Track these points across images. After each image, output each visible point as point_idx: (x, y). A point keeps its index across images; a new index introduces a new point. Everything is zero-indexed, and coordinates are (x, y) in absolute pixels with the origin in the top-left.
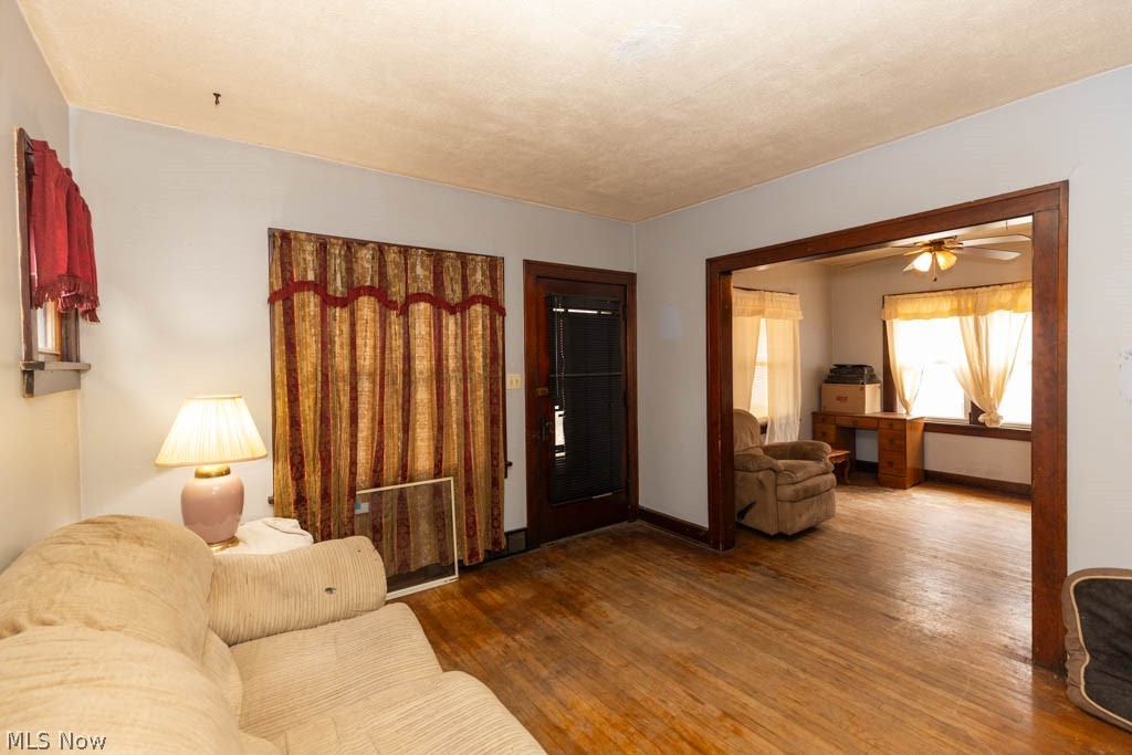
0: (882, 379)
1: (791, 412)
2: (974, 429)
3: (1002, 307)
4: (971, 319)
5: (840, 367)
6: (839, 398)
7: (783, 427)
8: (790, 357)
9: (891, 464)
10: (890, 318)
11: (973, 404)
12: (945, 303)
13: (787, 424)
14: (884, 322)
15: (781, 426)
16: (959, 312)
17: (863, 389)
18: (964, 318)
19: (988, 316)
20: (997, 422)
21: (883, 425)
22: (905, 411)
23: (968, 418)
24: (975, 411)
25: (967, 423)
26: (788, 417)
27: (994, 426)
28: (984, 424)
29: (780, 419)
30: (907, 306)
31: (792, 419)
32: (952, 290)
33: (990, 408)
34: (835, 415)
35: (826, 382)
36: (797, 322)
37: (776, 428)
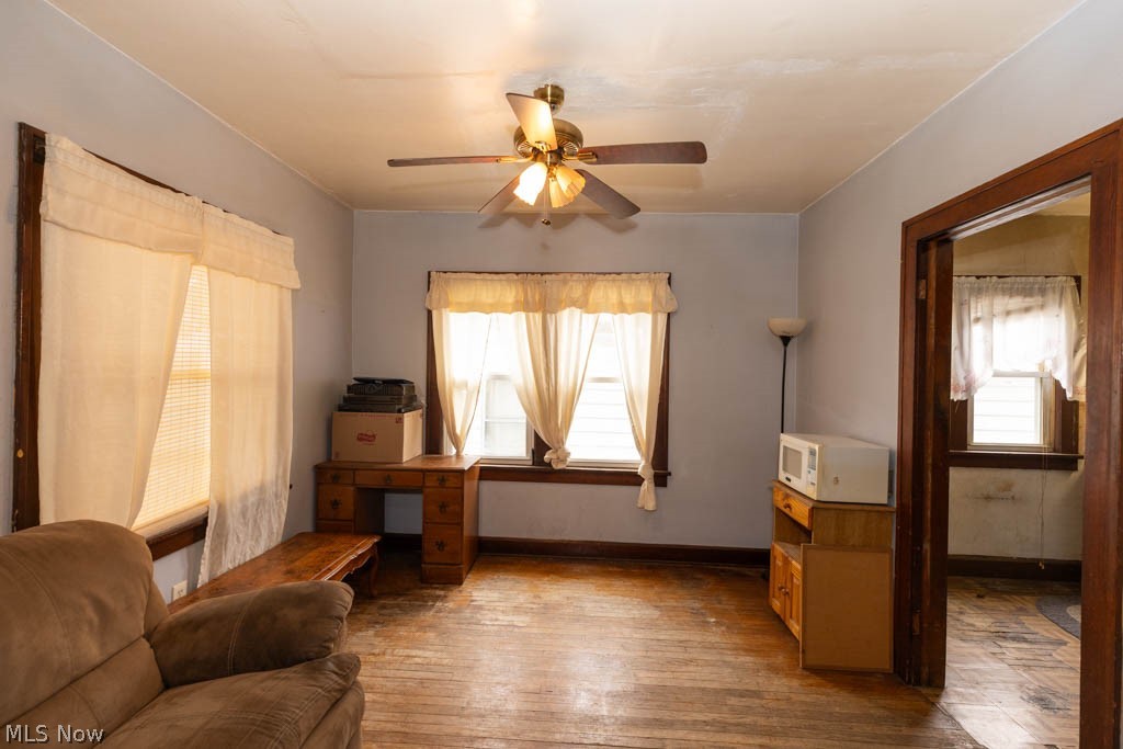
0: (424, 402)
1: (270, 476)
2: (539, 472)
3: (574, 303)
4: (538, 317)
5: (365, 382)
6: (361, 438)
7: (250, 514)
8: (270, 363)
9: (441, 545)
10: (439, 308)
11: (537, 437)
12: (509, 292)
13: (261, 502)
14: (430, 313)
15: (244, 514)
16: (525, 306)
17: (400, 421)
18: (531, 314)
19: (558, 314)
20: (564, 461)
21: (431, 482)
22: (454, 451)
23: (530, 457)
24: (539, 447)
25: (529, 464)
26: (262, 489)
27: (560, 466)
28: (549, 464)
29: (244, 497)
30: (461, 291)
31: (271, 491)
32: (517, 274)
33: (558, 442)
34: (354, 469)
35: (341, 409)
36: (288, 296)
37: (233, 522)
